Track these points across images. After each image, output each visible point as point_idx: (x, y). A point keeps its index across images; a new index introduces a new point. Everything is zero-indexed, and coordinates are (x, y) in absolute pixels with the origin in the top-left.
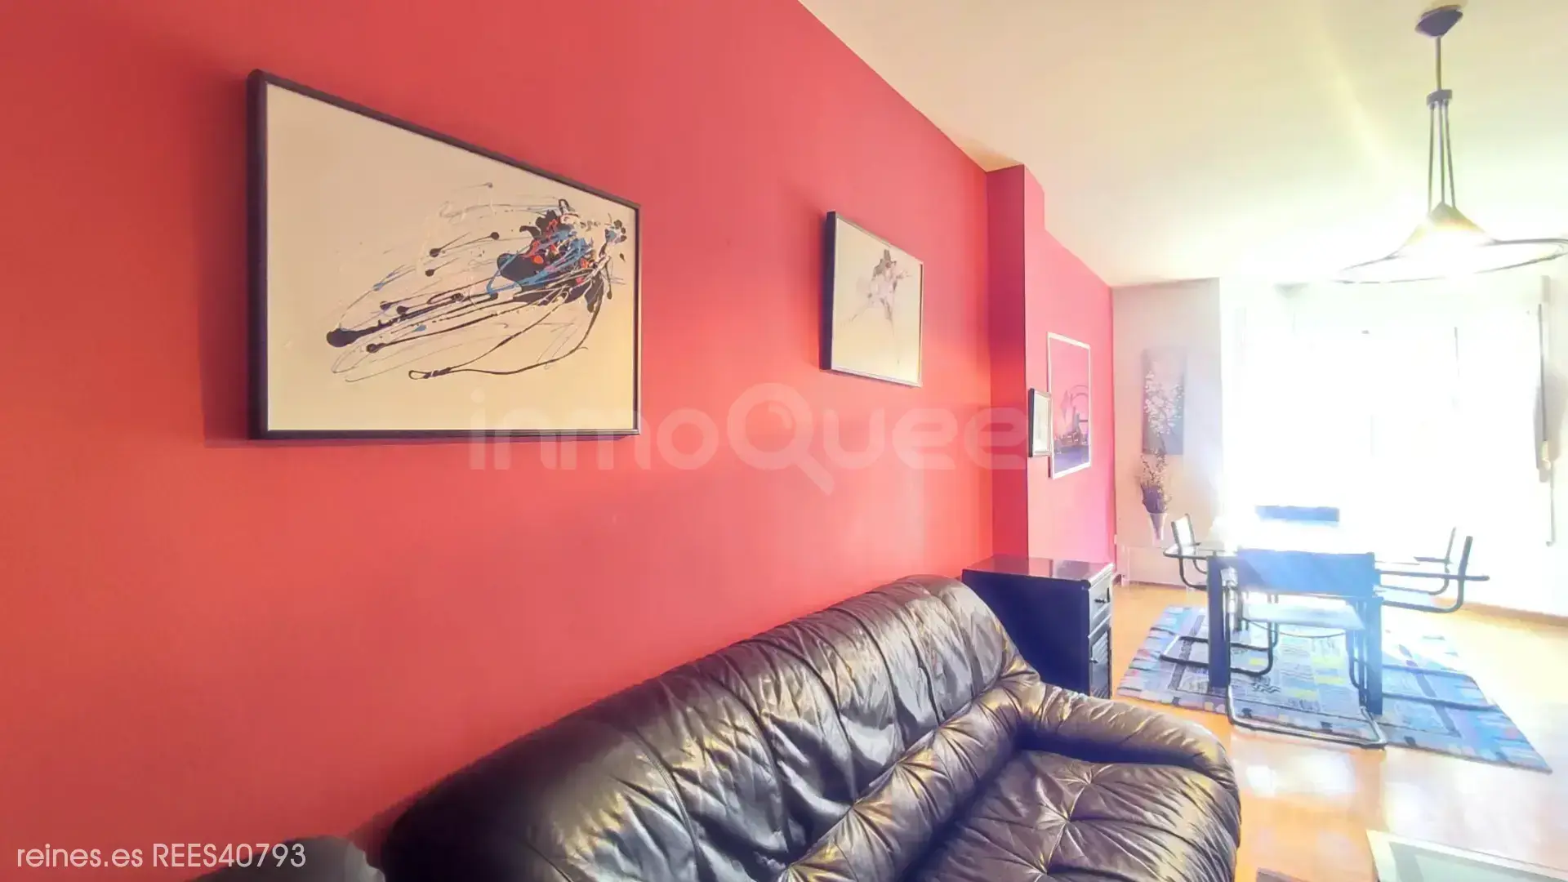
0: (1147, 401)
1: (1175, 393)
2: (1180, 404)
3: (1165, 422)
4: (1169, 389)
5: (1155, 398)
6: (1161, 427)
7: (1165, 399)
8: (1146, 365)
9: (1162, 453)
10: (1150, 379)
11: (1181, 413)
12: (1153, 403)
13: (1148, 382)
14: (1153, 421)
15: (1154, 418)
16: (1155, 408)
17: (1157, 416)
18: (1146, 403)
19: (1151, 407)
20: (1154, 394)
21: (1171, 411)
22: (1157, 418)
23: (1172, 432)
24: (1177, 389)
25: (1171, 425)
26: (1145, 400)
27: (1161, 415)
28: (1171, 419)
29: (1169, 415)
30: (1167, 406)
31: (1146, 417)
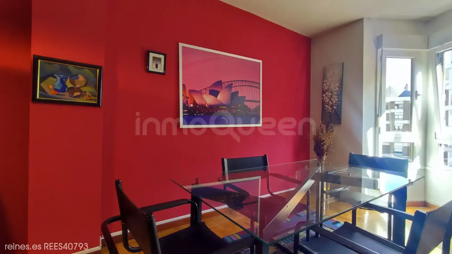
1: (337, 89)
2: (340, 95)
3: (332, 106)
4: (335, 87)
5: (327, 93)
6: (330, 108)
7: (332, 92)
8: (324, 77)
9: (331, 124)
10: (326, 83)
11: (340, 100)
14: (326, 106)
15: (327, 104)
16: (328, 98)
17: (328, 102)
18: (323, 96)
19: (326, 98)
20: (327, 90)
21: (335, 100)
22: (328, 104)
23: (335, 111)
24: (338, 87)
25: (335, 107)
26: (323, 95)
27: (330, 102)
28: (335, 104)
29: (334, 102)
30: (333, 97)
31: (323, 103)
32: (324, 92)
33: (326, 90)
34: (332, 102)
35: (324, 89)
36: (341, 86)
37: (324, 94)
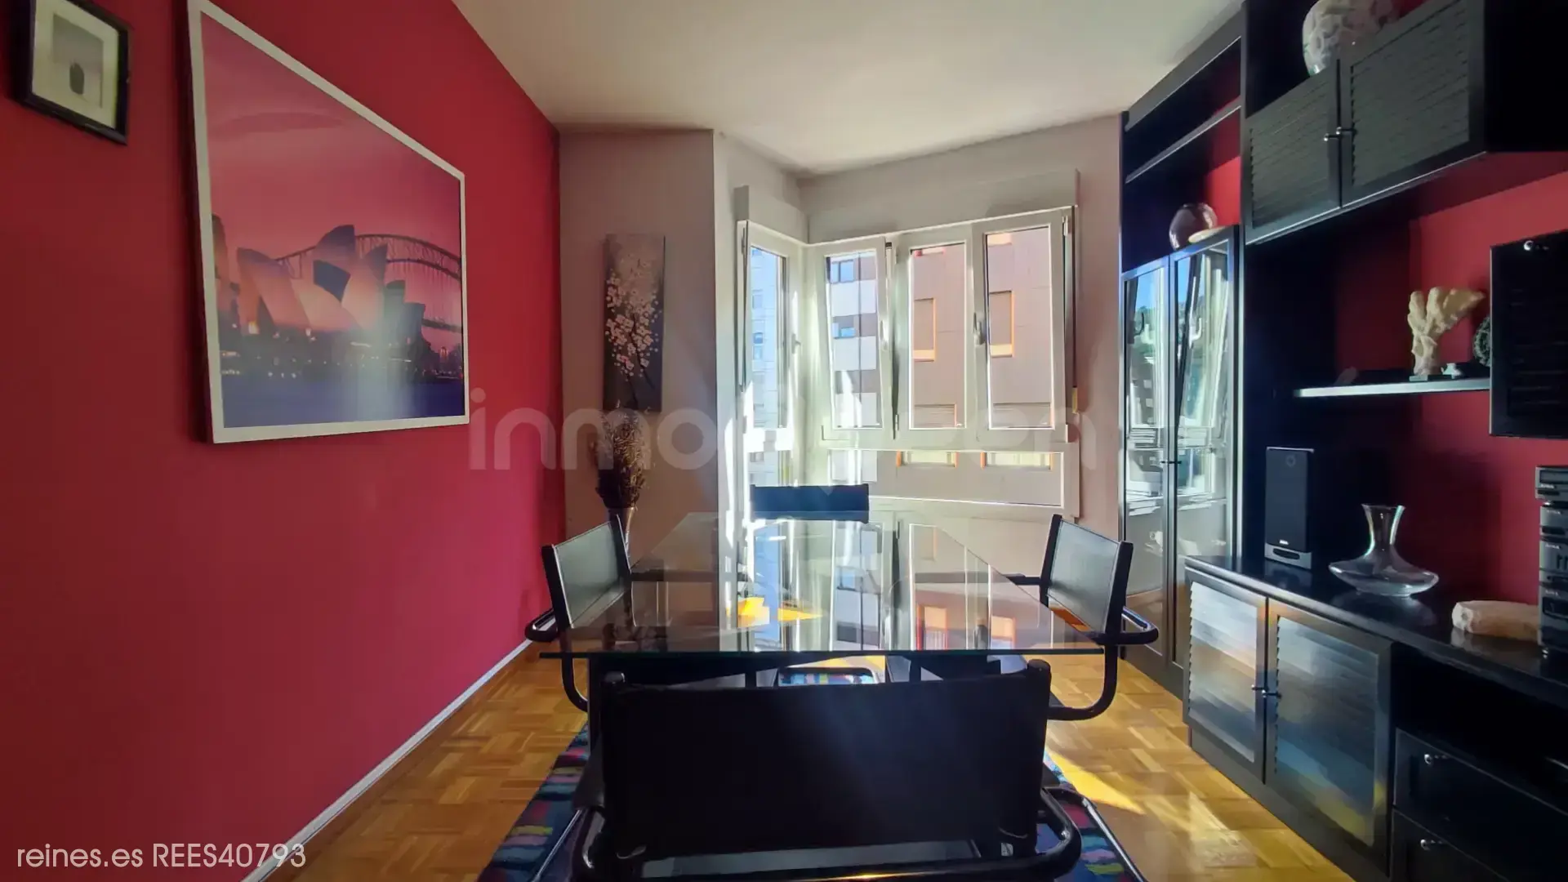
0: (611, 323)
1: (650, 309)
2: (657, 328)
3: (637, 358)
4: (642, 301)
5: (619, 318)
6: (630, 365)
7: (634, 318)
8: (609, 267)
9: (634, 409)
10: (615, 287)
11: (658, 344)
12: (618, 326)
13: (611, 292)
14: (618, 356)
15: (620, 352)
16: (622, 334)
17: (625, 347)
18: (608, 325)
19: (615, 332)
20: (621, 310)
21: (644, 340)
22: (624, 351)
23: (644, 372)
24: (653, 304)
25: (645, 363)
26: (605, 322)
27: (630, 346)
28: (644, 352)
29: (643, 347)
30: (638, 331)
31: (609, 349)
32: (609, 314)
33: (617, 308)
34: (635, 345)
35: (610, 306)
36: (659, 304)
37: (609, 320)
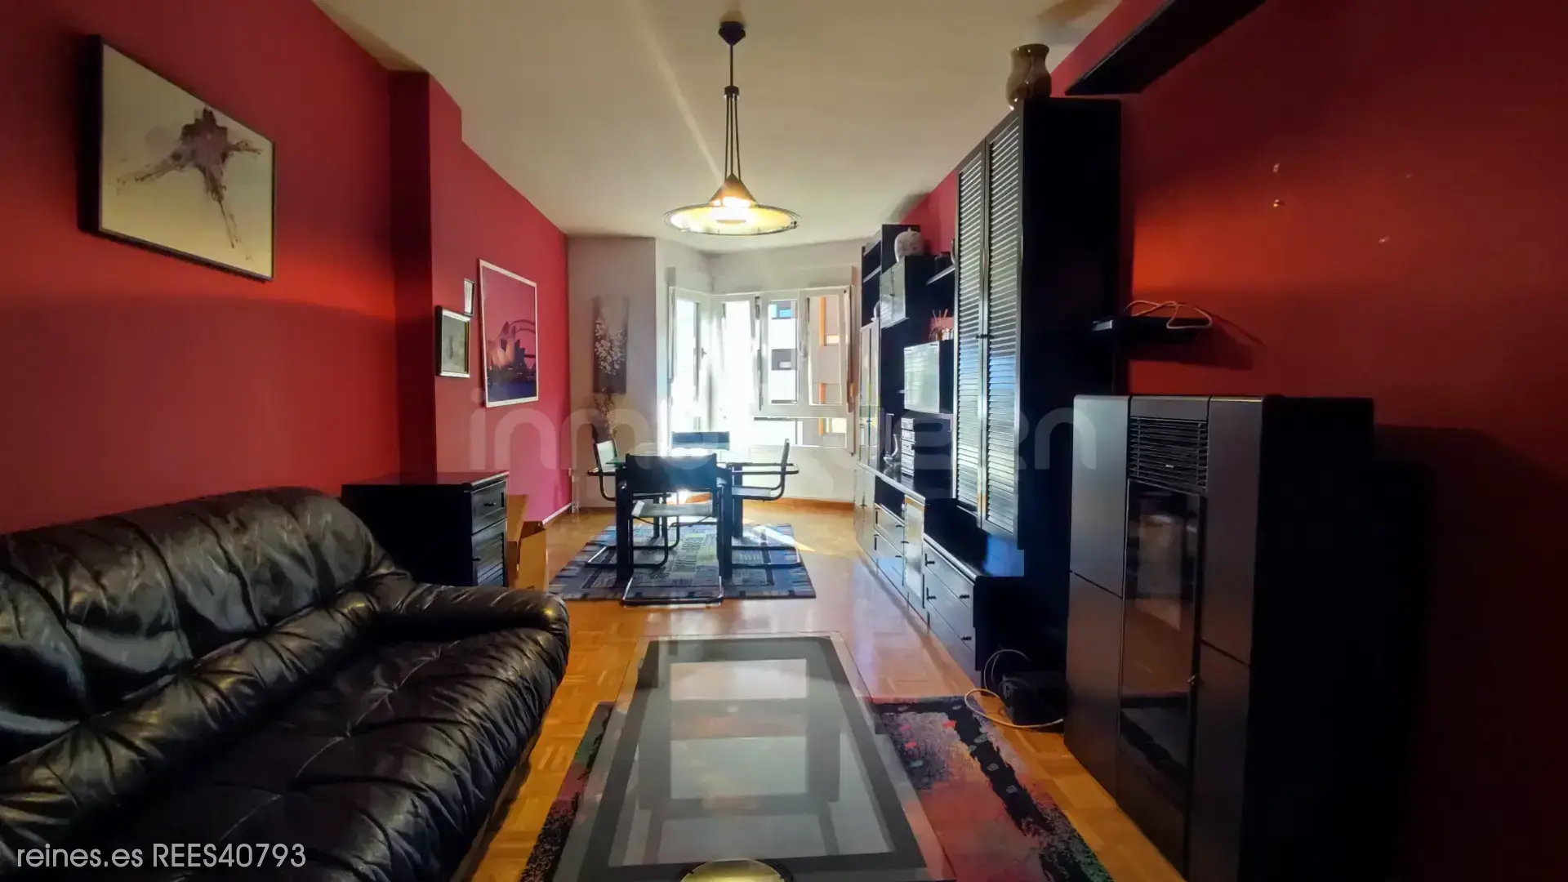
0: (597, 344)
1: (620, 337)
2: (623, 347)
3: (612, 364)
4: (615, 333)
5: (603, 342)
6: (608, 368)
7: (611, 341)
8: (597, 312)
9: (610, 392)
10: (600, 324)
11: (624, 357)
12: (602, 346)
13: (598, 326)
14: (602, 363)
15: (603, 360)
16: (604, 350)
17: (605, 358)
19: (600, 349)
20: (603, 337)
21: (617, 354)
22: (605, 360)
23: (617, 373)
24: (621, 334)
25: (617, 367)
26: (595, 343)
27: (609, 357)
28: (617, 361)
29: (615, 358)
30: (613, 349)
31: (596, 358)
32: (596, 339)
33: (601, 336)
34: (612, 357)
35: (597, 335)
36: (625, 334)
37: (597, 343)
